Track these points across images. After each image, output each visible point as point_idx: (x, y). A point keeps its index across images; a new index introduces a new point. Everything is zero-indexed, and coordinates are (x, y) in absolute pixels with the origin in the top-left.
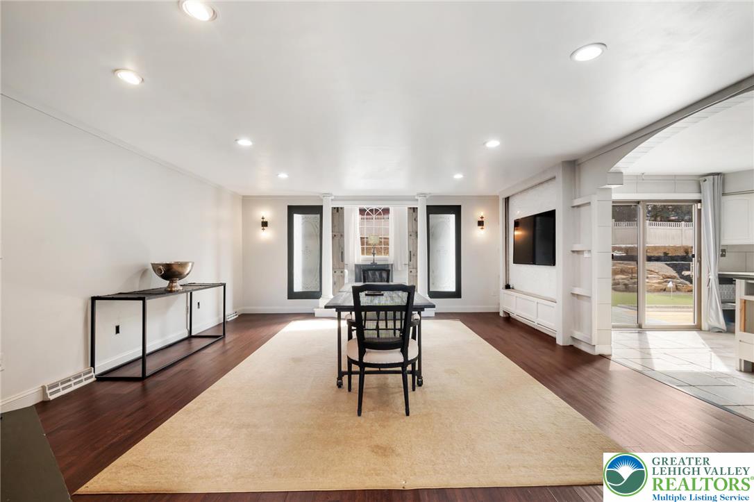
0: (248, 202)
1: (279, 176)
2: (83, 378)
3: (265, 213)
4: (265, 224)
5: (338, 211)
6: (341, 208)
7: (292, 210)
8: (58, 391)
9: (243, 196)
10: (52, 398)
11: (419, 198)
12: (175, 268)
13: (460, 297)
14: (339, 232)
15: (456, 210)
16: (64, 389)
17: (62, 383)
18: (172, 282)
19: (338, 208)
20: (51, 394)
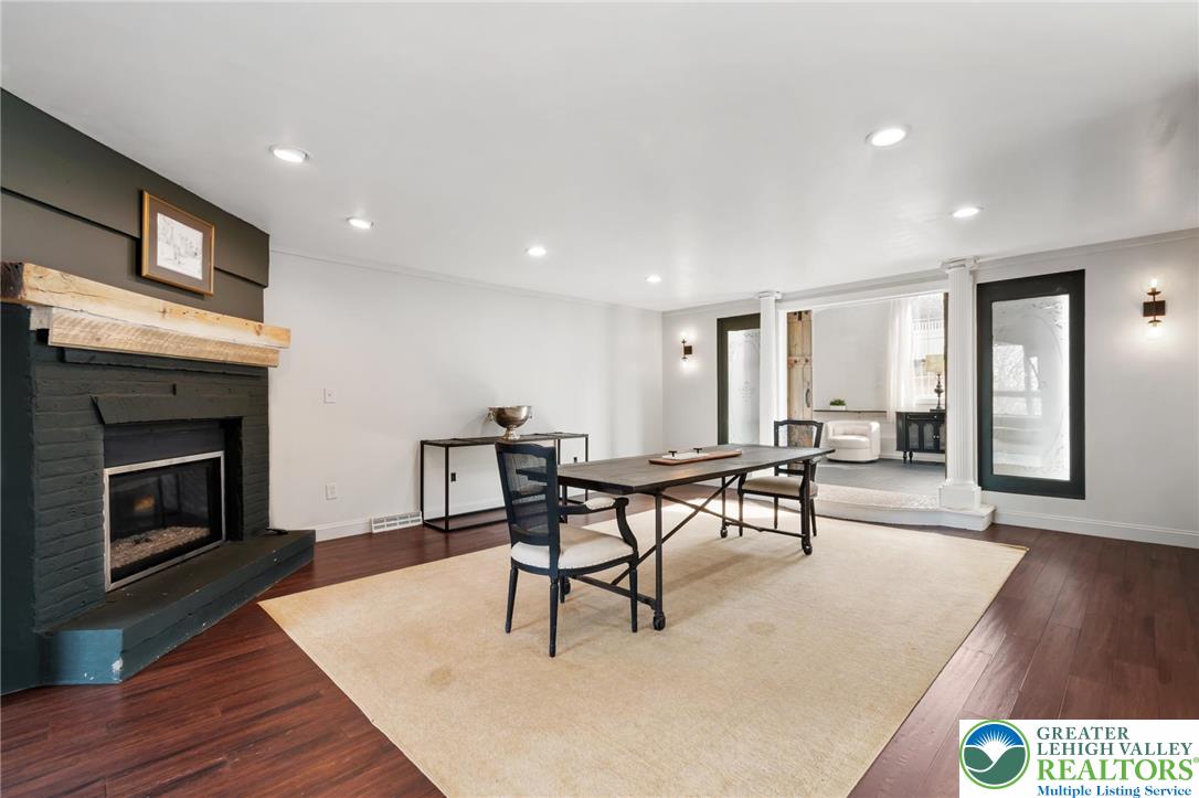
0: (670, 319)
1: (649, 280)
2: (409, 519)
3: (689, 335)
4: (688, 350)
5: (800, 318)
6: (807, 312)
7: (725, 325)
8: (383, 526)
9: (664, 313)
10: (375, 531)
11: (948, 272)
12: (509, 413)
13: (1082, 497)
14: (803, 355)
15: (1072, 283)
16: (388, 525)
17: (388, 520)
18: (509, 430)
19: (800, 313)
20: (376, 528)
